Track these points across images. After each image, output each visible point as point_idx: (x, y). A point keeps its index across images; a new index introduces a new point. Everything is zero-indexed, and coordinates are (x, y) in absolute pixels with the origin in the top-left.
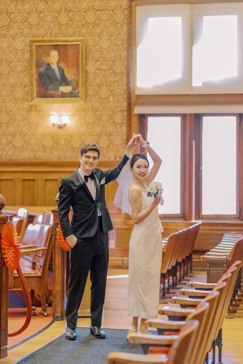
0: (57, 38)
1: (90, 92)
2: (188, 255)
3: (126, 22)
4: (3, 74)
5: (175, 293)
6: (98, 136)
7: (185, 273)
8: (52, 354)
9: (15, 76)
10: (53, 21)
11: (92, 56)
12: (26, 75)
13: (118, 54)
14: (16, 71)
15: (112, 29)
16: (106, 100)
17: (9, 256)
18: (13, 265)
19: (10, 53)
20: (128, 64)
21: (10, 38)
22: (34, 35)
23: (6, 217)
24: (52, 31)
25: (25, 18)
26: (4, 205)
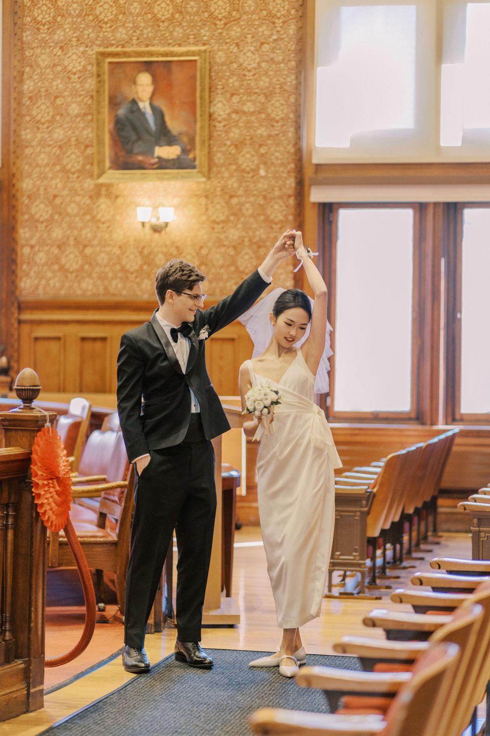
0: (150, 48)
1: (219, 158)
2: (428, 498)
3: (294, 16)
4: (40, 120)
5: (398, 577)
6: (235, 248)
7: (421, 537)
8: (135, 703)
9: (66, 126)
10: (143, 13)
11: (222, 85)
12: (89, 122)
13: (278, 80)
14: (69, 114)
15: (264, 30)
16: (250, 175)
17: (48, 501)
18: (56, 519)
19: (55, 78)
20: (297, 100)
21: (56, 48)
22: (105, 42)
23: (41, 416)
24: (140, 34)
25: (88, 7)
26: (38, 391)
